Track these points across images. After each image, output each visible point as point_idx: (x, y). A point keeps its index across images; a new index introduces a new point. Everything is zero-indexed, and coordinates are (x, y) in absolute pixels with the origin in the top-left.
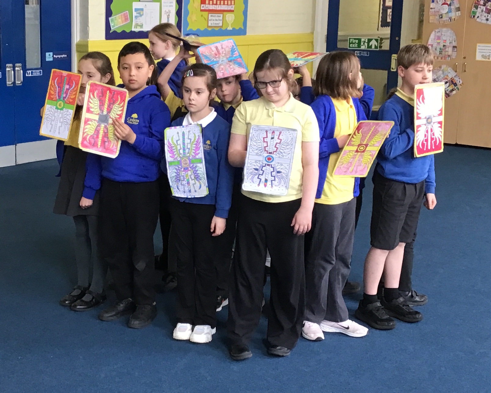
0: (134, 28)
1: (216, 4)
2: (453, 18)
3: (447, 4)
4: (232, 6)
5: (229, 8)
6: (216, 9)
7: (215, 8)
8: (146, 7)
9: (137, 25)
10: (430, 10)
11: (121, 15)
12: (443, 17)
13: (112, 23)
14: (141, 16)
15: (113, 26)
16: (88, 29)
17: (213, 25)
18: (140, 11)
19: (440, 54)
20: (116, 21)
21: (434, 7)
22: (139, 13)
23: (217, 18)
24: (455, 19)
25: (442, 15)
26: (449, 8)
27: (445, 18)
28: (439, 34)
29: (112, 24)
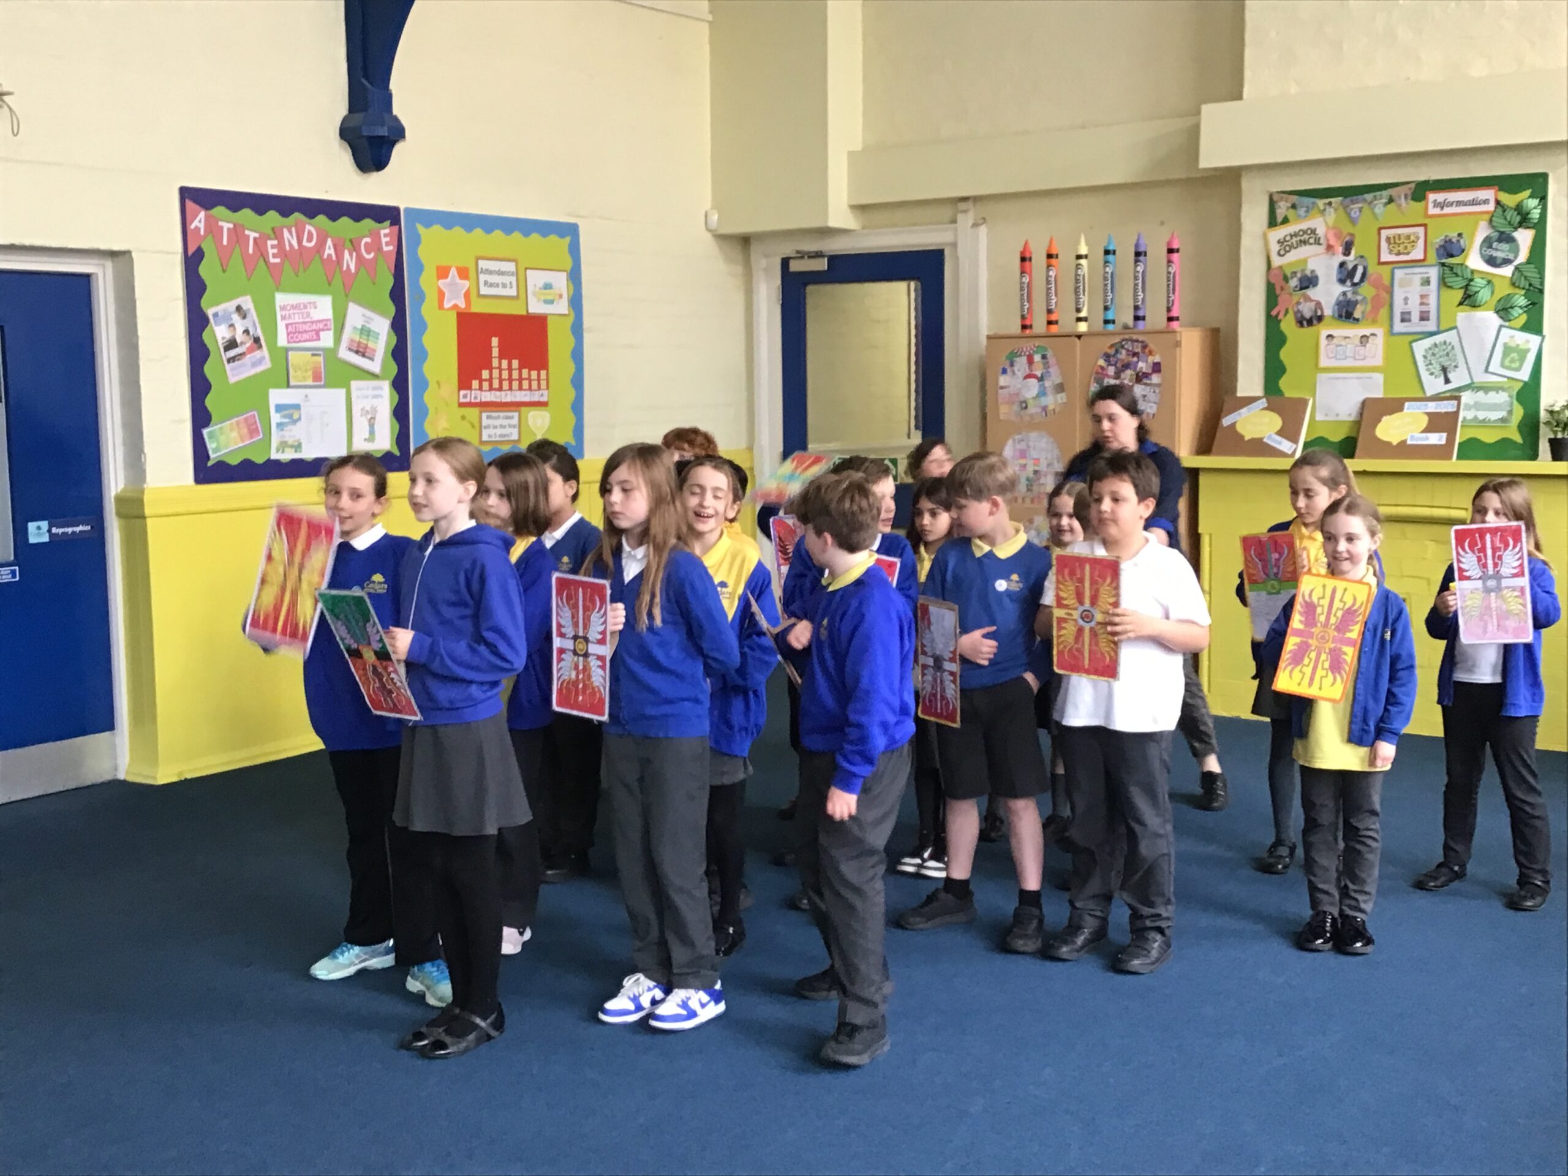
0: (278, 451)
1: (500, 389)
2: (1051, 407)
3: (1035, 376)
4: (541, 392)
5: (536, 397)
6: (499, 400)
7: (496, 397)
8: (306, 401)
9: (283, 446)
10: (1001, 391)
11: (238, 423)
12: (1029, 406)
13: (210, 443)
14: (295, 422)
15: (216, 450)
16: (143, 460)
17: (493, 439)
18: (290, 411)
19: (1028, 490)
20: (222, 438)
21: (1007, 384)
22: (290, 416)
23: (506, 422)
24: (1054, 410)
25: (1025, 402)
26: (1040, 386)
27: (1032, 409)
28: (1023, 446)
29: (211, 446)
